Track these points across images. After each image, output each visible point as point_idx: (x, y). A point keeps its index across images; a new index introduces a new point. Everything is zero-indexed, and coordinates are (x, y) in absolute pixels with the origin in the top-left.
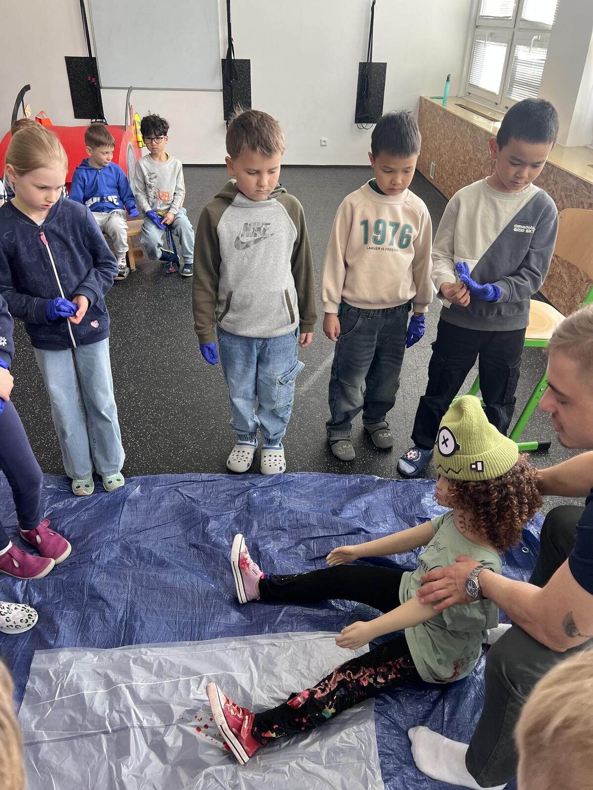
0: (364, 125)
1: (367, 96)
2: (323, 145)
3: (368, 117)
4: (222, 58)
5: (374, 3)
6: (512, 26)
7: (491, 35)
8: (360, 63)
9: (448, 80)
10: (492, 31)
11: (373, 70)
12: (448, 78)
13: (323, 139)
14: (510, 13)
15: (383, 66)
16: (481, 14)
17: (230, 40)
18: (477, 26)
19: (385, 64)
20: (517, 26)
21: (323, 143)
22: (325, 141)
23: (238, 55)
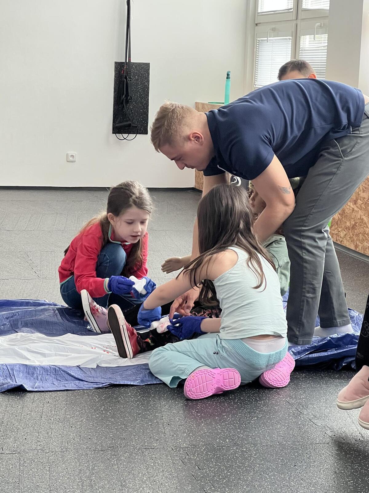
0: (125, 135)
1: (127, 102)
2: (71, 160)
3: (130, 125)
6: (294, 18)
7: (274, 30)
8: (116, 63)
9: (228, 77)
10: (274, 26)
11: (132, 70)
12: (228, 75)
13: (71, 153)
15: (145, 68)
16: (259, 11)
18: (257, 25)
19: (148, 65)
20: (299, 17)
21: (71, 159)
22: (72, 156)
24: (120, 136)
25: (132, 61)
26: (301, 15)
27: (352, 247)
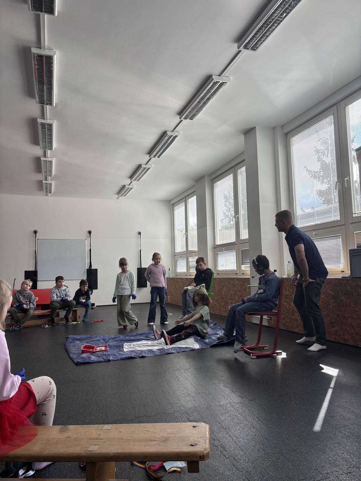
1: (141, 278)
3: (142, 285)
4: (86, 268)
5: (141, 250)
6: (186, 253)
7: (180, 257)
8: (137, 268)
9: (169, 270)
11: (142, 270)
12: (169, 269)
14: (185, 250)
16: (176, 252)
17: (91, 263)
18: (175, 256)
23: (93, 267)
24: (140, 288)
25: (142, 267)
26: (188, 252)
27: (214, 313)
